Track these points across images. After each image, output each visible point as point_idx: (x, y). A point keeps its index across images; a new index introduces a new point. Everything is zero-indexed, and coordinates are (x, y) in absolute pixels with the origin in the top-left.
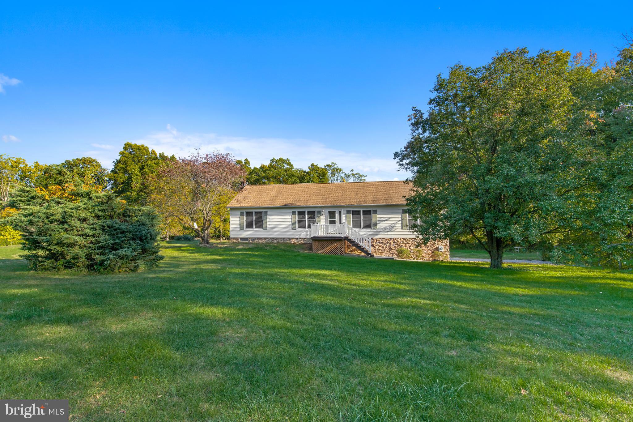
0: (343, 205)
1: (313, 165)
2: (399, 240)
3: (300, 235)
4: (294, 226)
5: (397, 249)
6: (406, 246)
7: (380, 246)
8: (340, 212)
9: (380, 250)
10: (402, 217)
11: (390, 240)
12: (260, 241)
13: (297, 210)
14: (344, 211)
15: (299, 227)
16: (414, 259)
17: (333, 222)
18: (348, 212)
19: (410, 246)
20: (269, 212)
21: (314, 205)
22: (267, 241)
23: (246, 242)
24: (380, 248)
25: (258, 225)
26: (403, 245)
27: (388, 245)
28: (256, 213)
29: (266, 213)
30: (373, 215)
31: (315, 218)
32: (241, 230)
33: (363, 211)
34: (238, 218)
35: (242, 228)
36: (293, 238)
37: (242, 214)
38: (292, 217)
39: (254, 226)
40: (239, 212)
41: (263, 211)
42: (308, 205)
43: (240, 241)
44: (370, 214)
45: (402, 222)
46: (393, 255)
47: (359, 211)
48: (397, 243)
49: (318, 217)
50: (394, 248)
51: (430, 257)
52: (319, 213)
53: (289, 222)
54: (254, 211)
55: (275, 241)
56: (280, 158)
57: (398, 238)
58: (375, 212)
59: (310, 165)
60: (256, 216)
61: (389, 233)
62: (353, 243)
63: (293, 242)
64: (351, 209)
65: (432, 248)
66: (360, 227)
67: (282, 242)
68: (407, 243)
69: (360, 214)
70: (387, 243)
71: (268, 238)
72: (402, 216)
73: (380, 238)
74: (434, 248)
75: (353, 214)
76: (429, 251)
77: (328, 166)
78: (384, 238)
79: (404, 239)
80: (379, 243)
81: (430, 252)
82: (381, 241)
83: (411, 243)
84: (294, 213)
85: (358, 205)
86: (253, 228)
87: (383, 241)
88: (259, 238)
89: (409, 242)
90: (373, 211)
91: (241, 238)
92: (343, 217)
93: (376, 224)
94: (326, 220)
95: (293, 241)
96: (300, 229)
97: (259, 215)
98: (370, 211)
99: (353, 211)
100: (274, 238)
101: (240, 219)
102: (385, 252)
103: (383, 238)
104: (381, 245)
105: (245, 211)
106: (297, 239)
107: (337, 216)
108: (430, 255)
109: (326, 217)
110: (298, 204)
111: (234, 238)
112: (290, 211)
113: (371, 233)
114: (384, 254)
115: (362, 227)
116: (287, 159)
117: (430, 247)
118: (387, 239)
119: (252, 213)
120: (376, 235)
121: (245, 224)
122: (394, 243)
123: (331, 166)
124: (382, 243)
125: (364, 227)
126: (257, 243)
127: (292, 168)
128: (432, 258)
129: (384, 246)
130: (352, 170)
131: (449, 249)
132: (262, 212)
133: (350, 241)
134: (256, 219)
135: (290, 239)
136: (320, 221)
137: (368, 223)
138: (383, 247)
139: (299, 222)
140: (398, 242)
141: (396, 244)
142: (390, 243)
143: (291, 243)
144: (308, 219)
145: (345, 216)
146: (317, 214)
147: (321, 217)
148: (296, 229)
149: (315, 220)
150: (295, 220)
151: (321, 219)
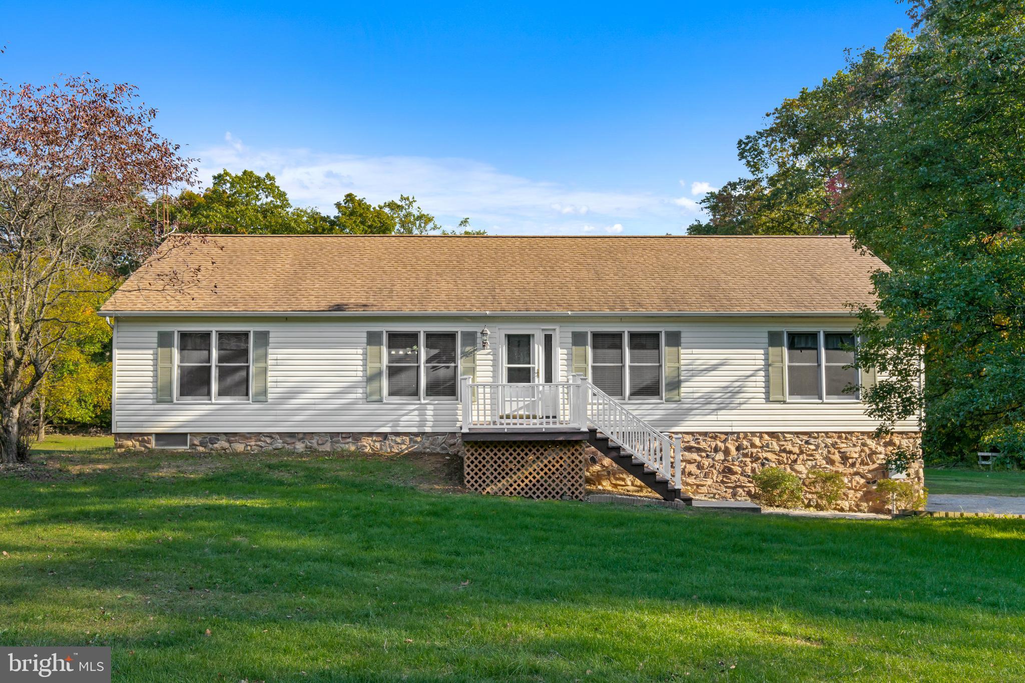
0: (559, 311)
1: (350, 198)
2: (757, 441)
3: (396, 422)
4: (375, 385)
5: (748, 470)
6: (780, 462)
7: (689, 462)
8: (548, 339)
9: (690, 474)
10: (766, 359)
11: (725, 441)
12: (240, 447)
13: (385, 328)
14: (561, 335)
15: (391, 394)
16: (808, 506)
17: (520, 376)
18: (578, 339)
19: (795, 461)
20: (276, 332)
21: (454, 311)
22: (267, 445)
23: (181, 448)
24: (692, 468)
25: (230, 380)
26: (770, 456)
27: (720, 456)
28: (222, 335)
29: (263, 339)
30: (665, 350)
31: (453, 360)
32: (159, 401)
33: (632, 335)
34: (148, 355)
35: (162, 395)
36: (370, 434)
37: (164, 340)
38: (365, 354)
39: (214, 387)
40: (151, 334)
41: (252, 328)
42: (430, 311)
43: (153, 444)
44: (657, 347)
45: (767, 376)
46: (734, 495)
47: (619, 335)
48: (750, 450)
49: (465, 354)
50: (738, 470)
51: (861, 499)
52: (470, 338)
53: (358, 374)
54: (214, 329)
55: (300, 447)
56: (245, 173)
57: (753, 434)
58: (675, 339)
59: (341, 199)
60: (220, 348)
61: (723, 415)
63: (368, 450)
64: (589, 329)
65: (866, 467)
66: (620, 392)
67: (327, 447)
68: (784, 451)
69: (620, 347)
70: (716, 450)
71: (270, 435)
72: (766, 354)
73: (692, 434)
74: (872, 467)
75: (595, 347)
76: (857, 478)
77: (392, 206)
78: (705, 434)
79: (772, 435)
80: (689, 449)
81: (862, 481)
82: (693, 444)
83: (796, 450)
84: (373, 339)
85: (617, 311)
86: (209, 394)
87: (703, 445)
88: (235, 434)
89: (789, 447)
90: (668, 334)
91: (159, 436)
92: (560, 355)
93: (675, 385)
94: (495, 365)
95: (368, 445)
96: (396, 399)
97: (233, 344)
98: (656, 335)
99: (595, 335)
100: (292, 435)
101: (155, 360)
102: (709, 482)
103: (700, 434)
104: (695, 456)
105: (176, 329)
106: (385, 436)
107: (538, 351)
108: (859, 494)
109: (495, 355)
110: (390, 306)
111: (130, 436)
112: (360, 332)
113: (658, 414)
114: (704, 490)
115: (627, 392)
116: (268, 175)
117: (863, 463)
118: (714, 436)
119: (207, 336)
120: (676, 422)
121: (176, 374)
122: (738, 449)
123: (400, 208)
124: (699, 450)
125: (633, 394)
126: (223, 454)
127: (285, 204)
128: (867, 501)
129: (706, 463)
130: (465, 222)
131: (921, 471)
132: (246, 335)
134: (221, 359)
135: (356, 437)
136: (473, 371)
137: (647, 380)
138: (700, 467)
139: (393, 372)
140: (753, 445)
141: (745, 455)
142: (727, 452)
143: (360, 454)
144: (428, 361)
145: (565, 351)
146: (464, 345)
147: (478, 357)
148: (380, 401)
149: (453, 365)
150: (378, 365)
151: (478, 362)
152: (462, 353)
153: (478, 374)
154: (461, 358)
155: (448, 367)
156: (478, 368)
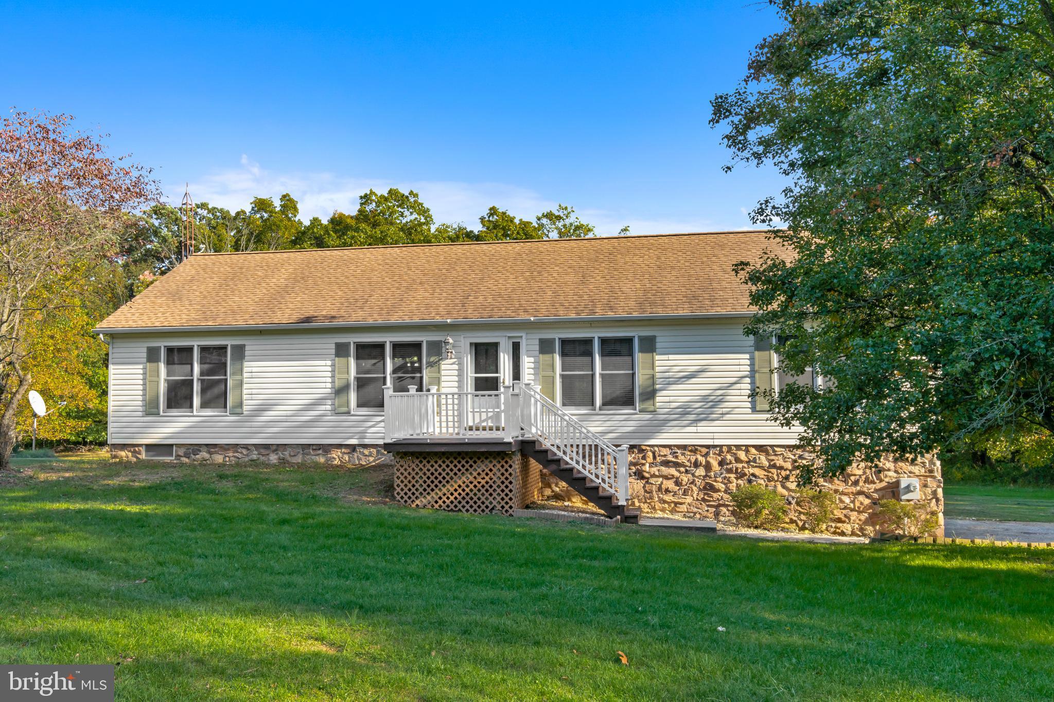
0: (523, 317)
1: (493, 211)
2: (742, 455)
3: (362, 435)
4: (343, 398)
5: (733, 487)
6: (769, 479)
7: (666, 478)
8: (516, 347)
9: (667, 491)
10: (752, 365)
11: (707, 455)
12: (219, 458)
13: (353, 339)
14: (528, 343)
15: (360, 405)
16: (803, 528)
17: (487, 385)
18: (546, 347)
19: (787, 478)
20: (251, 346)
21: (416, 320)
22: (242, 455)
23: (167, 459)
24: (670, 484)
25: (209, 395)
26: (757, 471)
27: (701, 472)
28: (203, 349)
29: (240, 353)
30: (639, 357)
31: (419, 370)
32: (148, 414)
33: (604, 341)
34: (138, 370)
35: (151, 408)
36: (340, 446)
37: (152, 355)
38: (333, 365)
39: (196, 401)
40: (141, 349)
41: (229, 342)
42: (394, 319)
43: (143, 456)
44: (631, 354)
45: (753, 383)
46: (717, 514)
47: (589, 342)
48: (735, 465)
49: (430, 365)
50: (722, 487)
51: (866, 522)
52: (437, 349)
53: (325, 386)
54: (196, 343)
55: (273, 458)
56: (390, 192)
57: (738, 447)
58: (649, 345)
59: (485, 212)
60: (202, 362)
61: (703, 427)
62: (554, 467)
63: (337, 462)
64: (557, 335)
65: (872, 486)
66: (592, 403)
67: (299, 459)
68: (774, 466)
69: (590, 354)
70: (696, 465)
71: (246, 447)
72: (752, 359)
73: (669, 447)
74: (879, 485)
75: (563, 354)
76: (861, 498)
77: (549, 216)
78: (684, 447)
79: (760, 448)
80: (666, 463)
81: (867, 502)
82: (670, 458)
83: (789, 465)
84: (341, 350)
85: (583, 316)
86: (191, 406)
87: (681, 459)
88: (215, 445)
89: (779, 462)
90: (642, 339)
91: (149, 447)
92: (527, 363)
93: (650, 394)
94: (460, 375)
95: (336, 457)
96: (364, 411)
97: (214, 357)
98: (629, 341)
99: (564, 342)
100: (267, 447)
101: (144, 374)
102: (689, 499)
103: (679, 447)
104: (673, 471)
105: (163, 344)
106: (353, 448)
107: (505, 360)
108: (864, 516)
109: (460, 364)
110: (357, 317)
111: (123, 447)
112: (329, 344)
113: (630, 426)
114: (683, 508)
115: (598, 401)
117: (867, 481)
118: (694, 449)
119: (189, 350)
120: (651, 434)
121: (162, 387)
122: (721, 464)
124: (677, 465)
125: (606, 403)
126: (203, 464)
128: (873, 525)
129: (685, 479)
130: (625, 230)
131: (940, 491)
132: (224, 348)
133: (544, 456)
134: (202, 373)
135: (326, 449)
136: (438, 381)
137: (618, 391)
138: (678, 483)
139: (361, 383)
140: (738, 460)
141: (729, 471)
142: (708, 467)
143: (329, 467)
144: (395, 371)
145: (532, 359)
146: (428, 355)
147: (443, 367)
148: (348, 413)
149: (418, 375)
150: (345, 376)
151: (443, 373)
152: (428, 363)
153: (443, 384)
154: (426, 368)
155: (413, 378)
156: (443, 378)
